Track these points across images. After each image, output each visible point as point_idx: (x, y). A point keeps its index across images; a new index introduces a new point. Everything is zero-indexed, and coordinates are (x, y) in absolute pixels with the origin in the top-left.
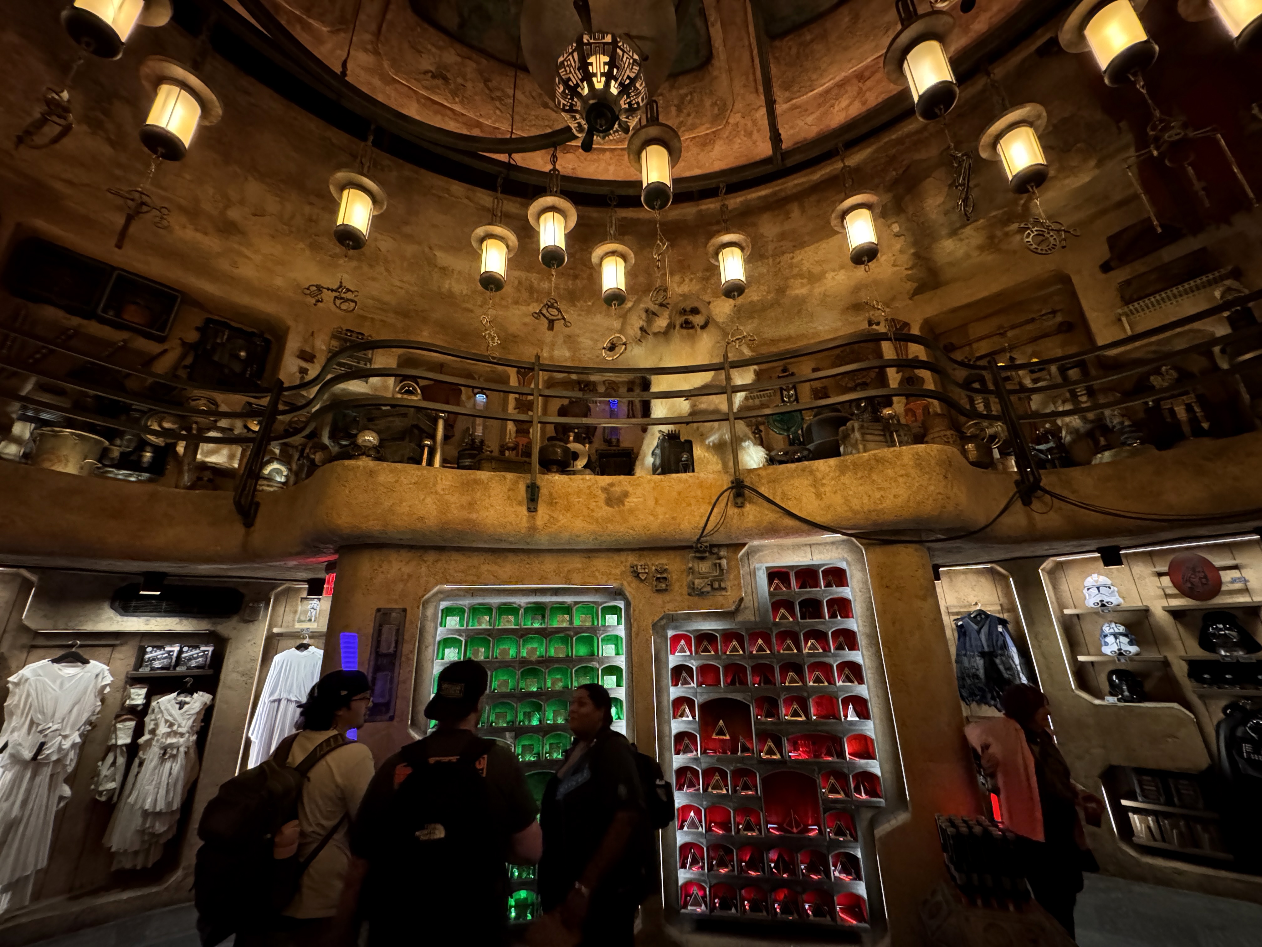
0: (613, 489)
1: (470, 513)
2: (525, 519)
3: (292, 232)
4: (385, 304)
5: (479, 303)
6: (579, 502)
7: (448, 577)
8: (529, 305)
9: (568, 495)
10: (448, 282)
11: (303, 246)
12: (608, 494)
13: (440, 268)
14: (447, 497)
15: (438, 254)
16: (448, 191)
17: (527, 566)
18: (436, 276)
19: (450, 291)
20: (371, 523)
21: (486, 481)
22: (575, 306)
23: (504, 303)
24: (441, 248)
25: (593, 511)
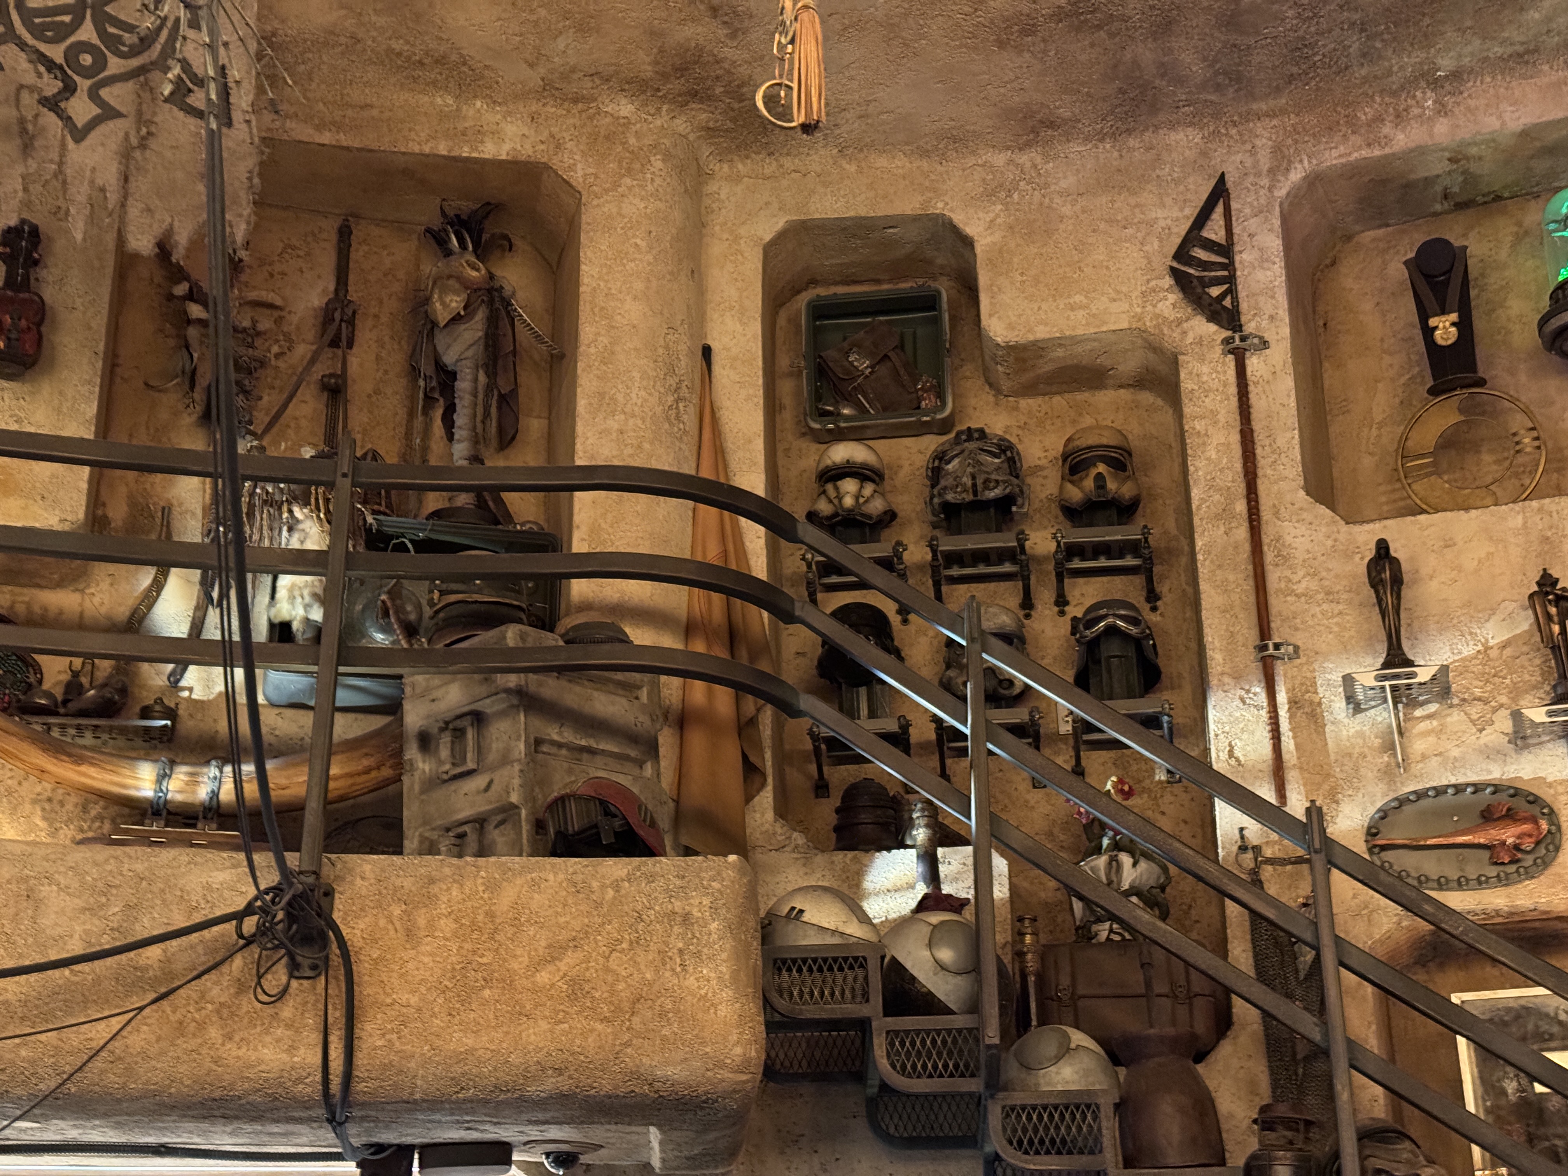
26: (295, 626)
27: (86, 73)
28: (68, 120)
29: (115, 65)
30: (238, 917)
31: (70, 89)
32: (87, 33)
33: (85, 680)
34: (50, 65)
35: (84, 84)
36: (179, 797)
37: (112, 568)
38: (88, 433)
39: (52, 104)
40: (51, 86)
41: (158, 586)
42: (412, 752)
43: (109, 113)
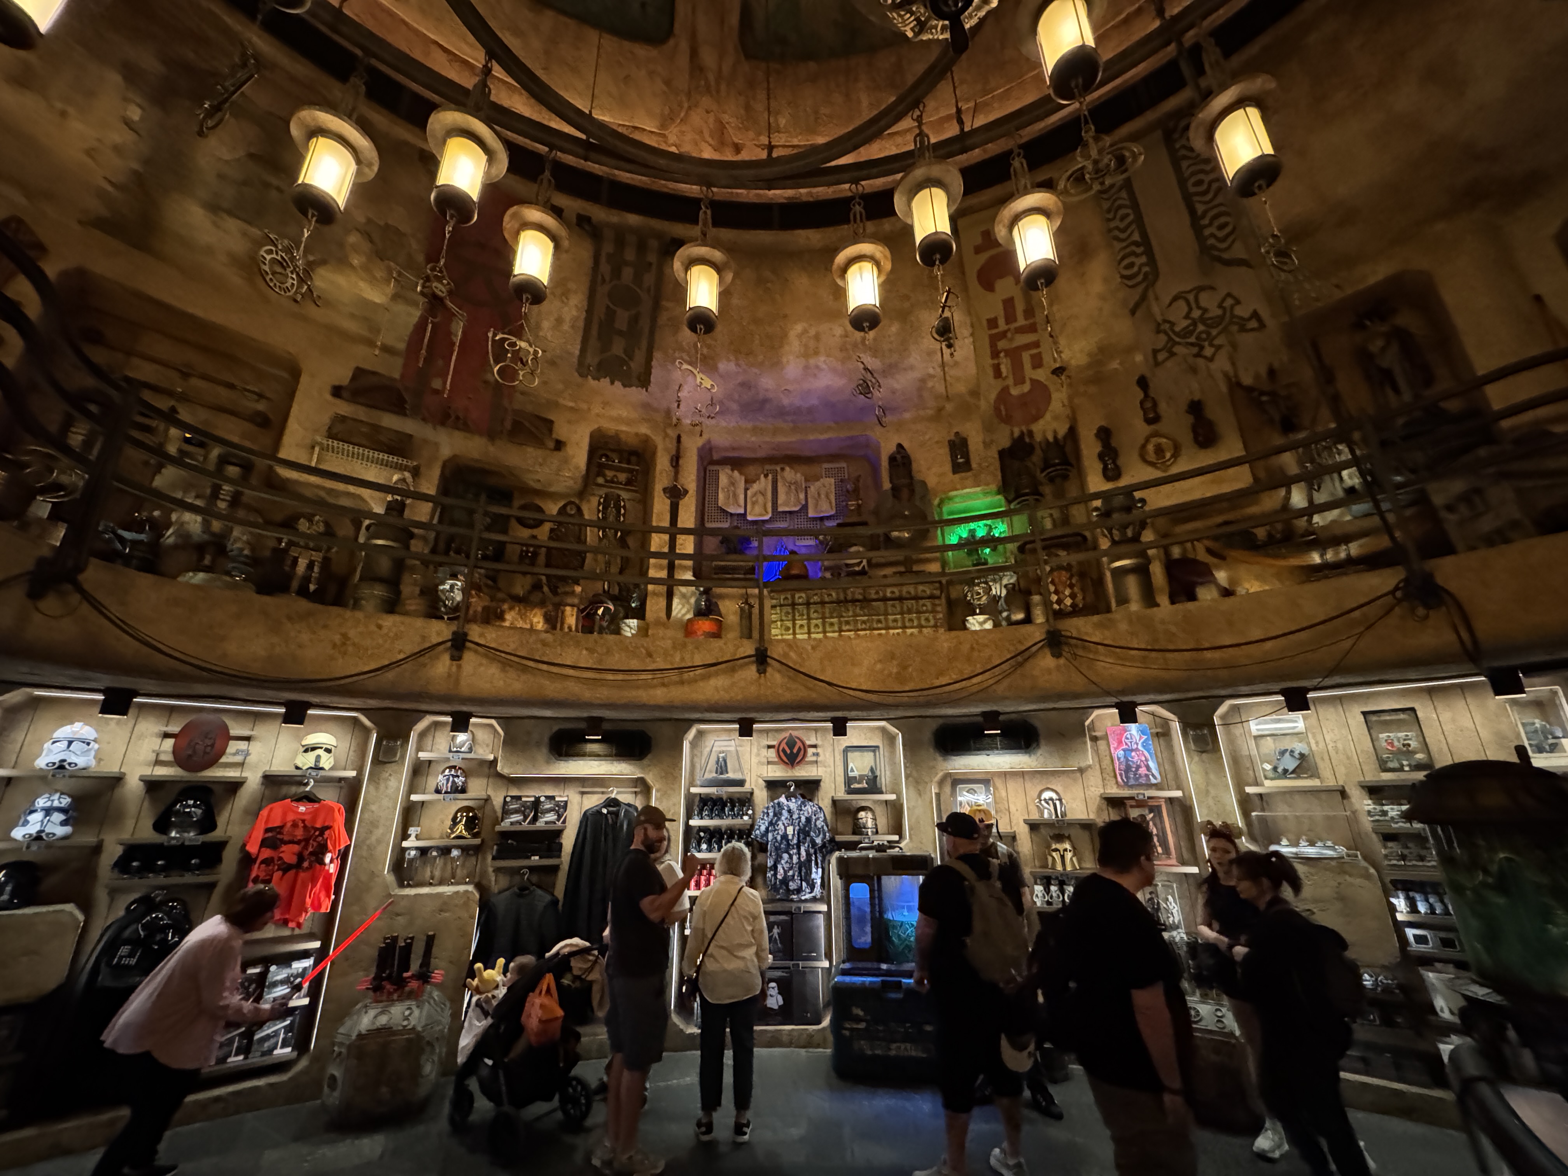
26: (1357, 487)
27: (1205, 340)
28: (1205, 358)
29: (1214, 332)
30: (1392, 592)
31: (1202, 348)
32: (1201, 328)
33: (1273, 532)
34: (1192, 344)
35: (1206, 343)
36: (1333, 560)
37: (1267, 493)
38: (1244, 453)
39: (1198, 355)
40: (1195, 350)
41: (1289, 492)
42: (1444, 514)
43: (1219, 348)
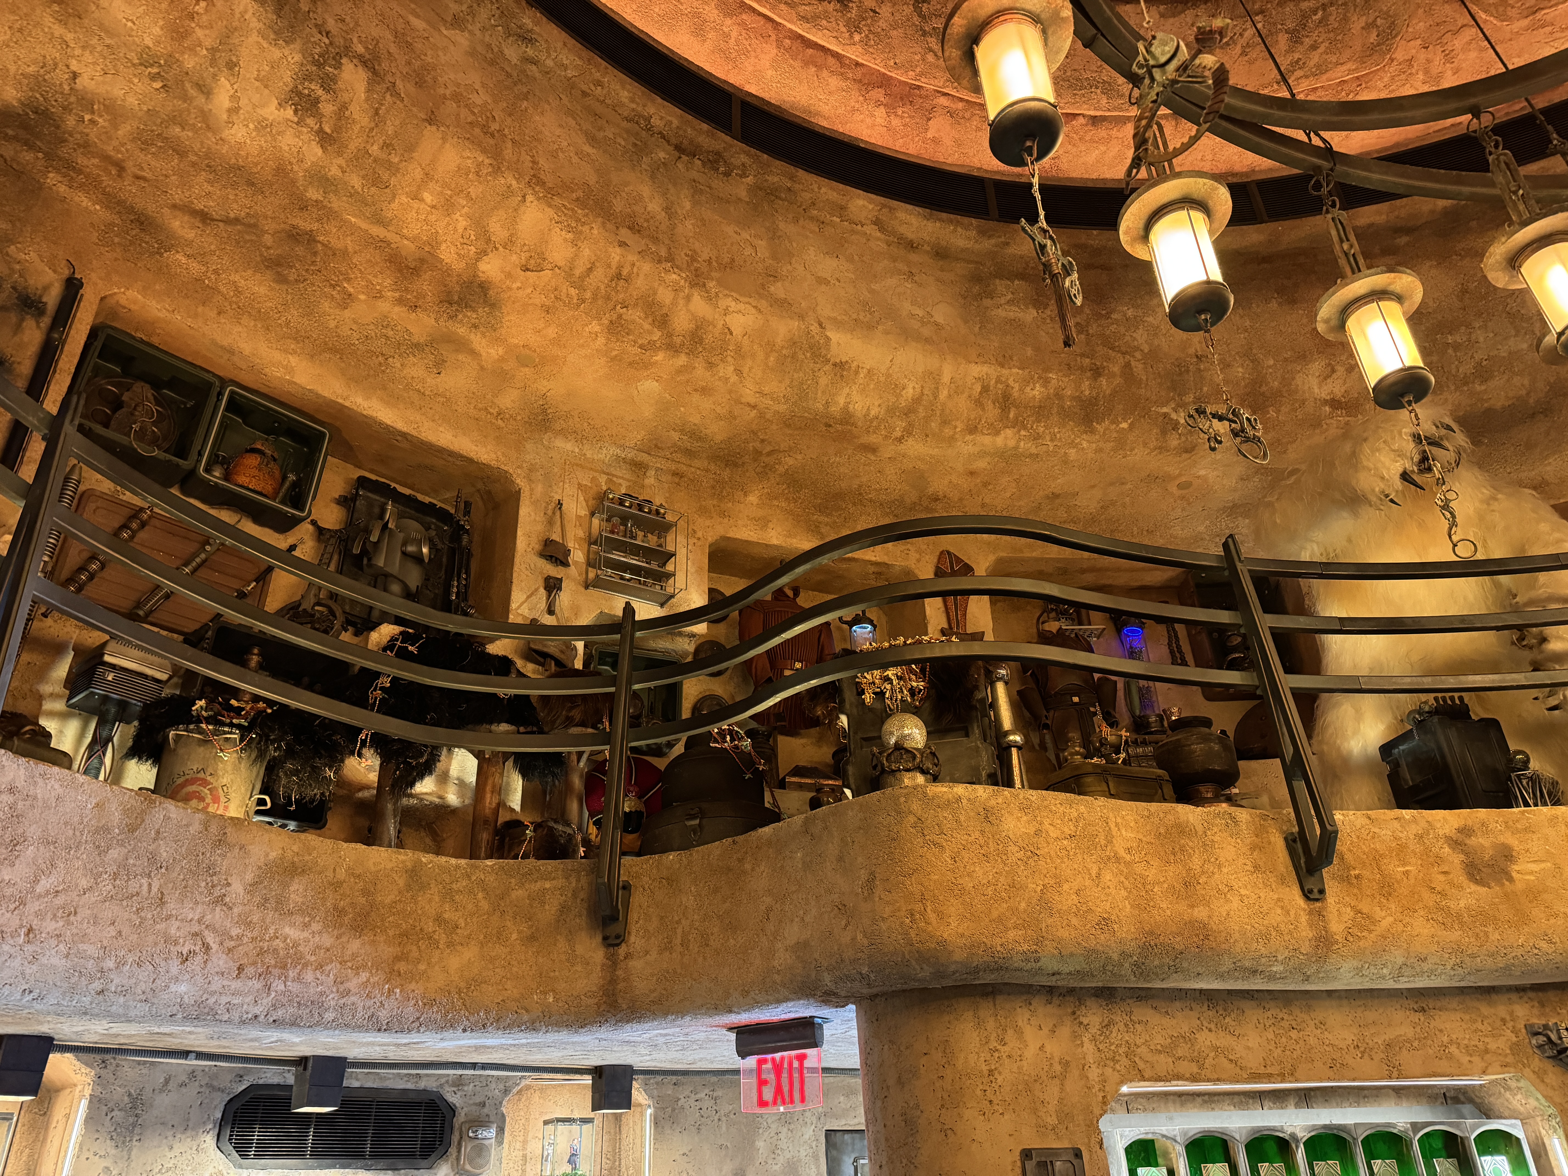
0: (1473, 841)
1: (1192, 906)
2: (1304, 918)
3: (584, 301)
4: (700, 439)
5: (898, 433)
6: (1406, 873)
7: (1141, 1065)
8: (997, 433)
9: (1376, 859)
10: (846, 390)
11: (597, 328)
12: (1467, 854)
13: (835, 365)
14: (1139, 868)
15: (834, 336)
16: (841, 210)
17: (1294, 1034)
18: (823, 381)
19: (845, 410)
20: (1011, 934)
21: (1200, 829)
22: (1093, 431)
23: (948, 431)
24: (838, 324)
25: (1443, 894)
